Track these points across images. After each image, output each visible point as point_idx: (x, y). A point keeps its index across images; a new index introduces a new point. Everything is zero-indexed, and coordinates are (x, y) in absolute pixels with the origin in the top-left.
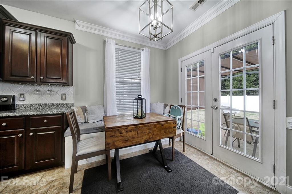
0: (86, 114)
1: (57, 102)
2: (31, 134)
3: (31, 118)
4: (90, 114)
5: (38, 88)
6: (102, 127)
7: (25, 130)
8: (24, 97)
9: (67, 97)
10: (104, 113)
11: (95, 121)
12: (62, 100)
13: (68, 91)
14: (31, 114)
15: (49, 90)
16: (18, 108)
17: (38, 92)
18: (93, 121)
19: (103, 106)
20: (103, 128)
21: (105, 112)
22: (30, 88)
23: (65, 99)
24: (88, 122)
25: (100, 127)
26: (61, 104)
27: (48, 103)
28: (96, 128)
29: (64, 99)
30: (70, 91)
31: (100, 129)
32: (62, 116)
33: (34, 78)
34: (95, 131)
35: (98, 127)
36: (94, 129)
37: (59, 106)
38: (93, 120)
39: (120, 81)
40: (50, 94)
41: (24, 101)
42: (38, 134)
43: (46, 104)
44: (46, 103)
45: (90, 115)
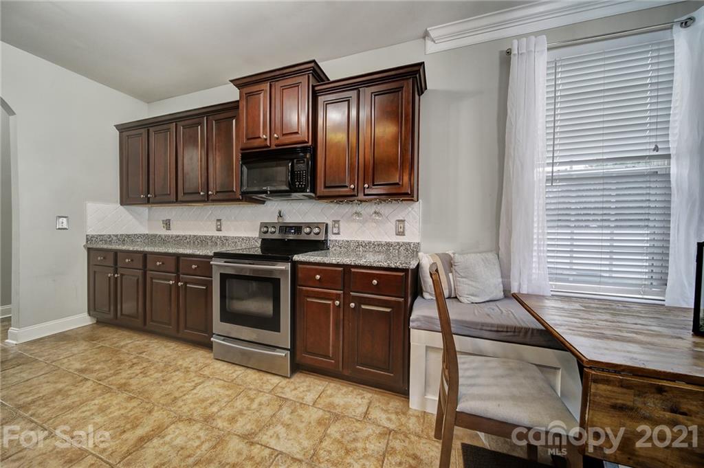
0: (450, 274)
1: (389, 240)
2: (352, 305)
3: (353, 270)
4: (462, 277)
5: (358, 208)
6: (512, 327)
7: (344, 293)
8: (339, 228)
9: (406, 227)
10: (500, 280)
11: (477, 300)
12: (397, 235)
13: (409, 212)
14: (353, 264)
15: (375, 213)
16: (331, 246)
17: (359, 216)
18: (473, 298)
19: (497, 257)
20: (514, 332)
21: (506, 275)
22: (347, 210)
23: (403, 232)
24: (456, 297)
25: (502, 326)
26: (395, 243)
27: (373, 240)
28: (492, 325)
29: (401, 232)
30: (412, 213)
31: (504, 334)
32: (406, 274)
33: (354, 188)
34: (487, 334)
35: (498, 326)
36: (484, 328)
37: (391, 248)
38: (473, 295)
39: (560, 174)
40: (376, 222)
41: (338, 234)
42: (363, 307)
43: (370, 243)
44: (369, 240)
45: (464, 279)
